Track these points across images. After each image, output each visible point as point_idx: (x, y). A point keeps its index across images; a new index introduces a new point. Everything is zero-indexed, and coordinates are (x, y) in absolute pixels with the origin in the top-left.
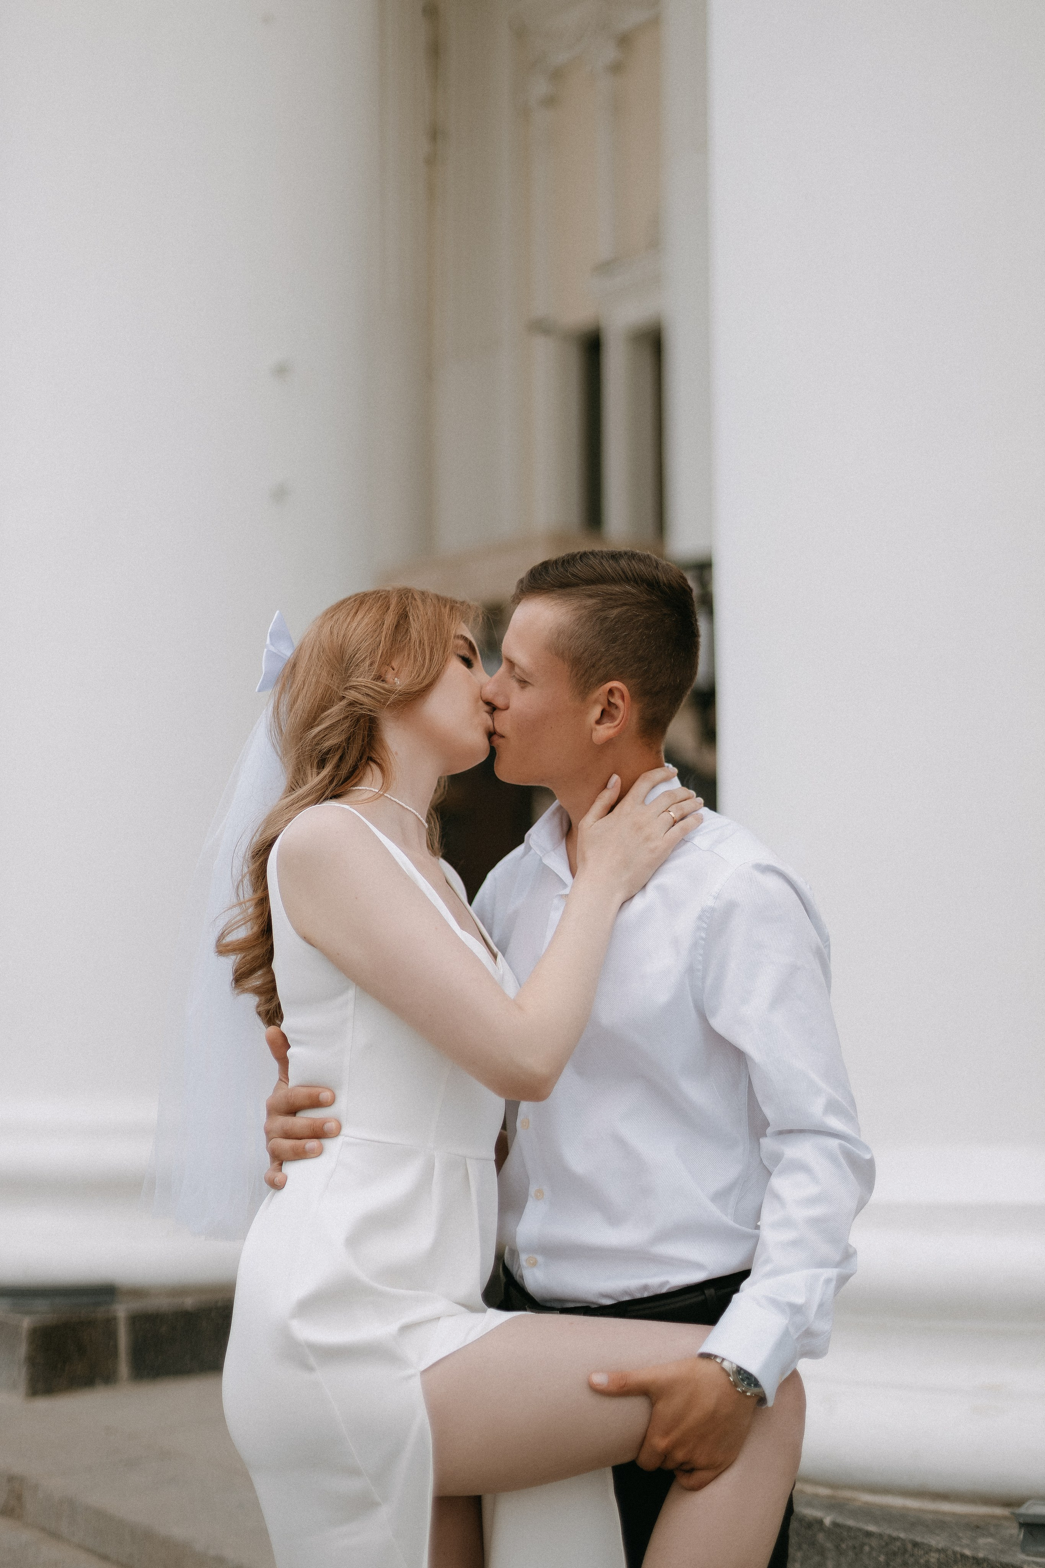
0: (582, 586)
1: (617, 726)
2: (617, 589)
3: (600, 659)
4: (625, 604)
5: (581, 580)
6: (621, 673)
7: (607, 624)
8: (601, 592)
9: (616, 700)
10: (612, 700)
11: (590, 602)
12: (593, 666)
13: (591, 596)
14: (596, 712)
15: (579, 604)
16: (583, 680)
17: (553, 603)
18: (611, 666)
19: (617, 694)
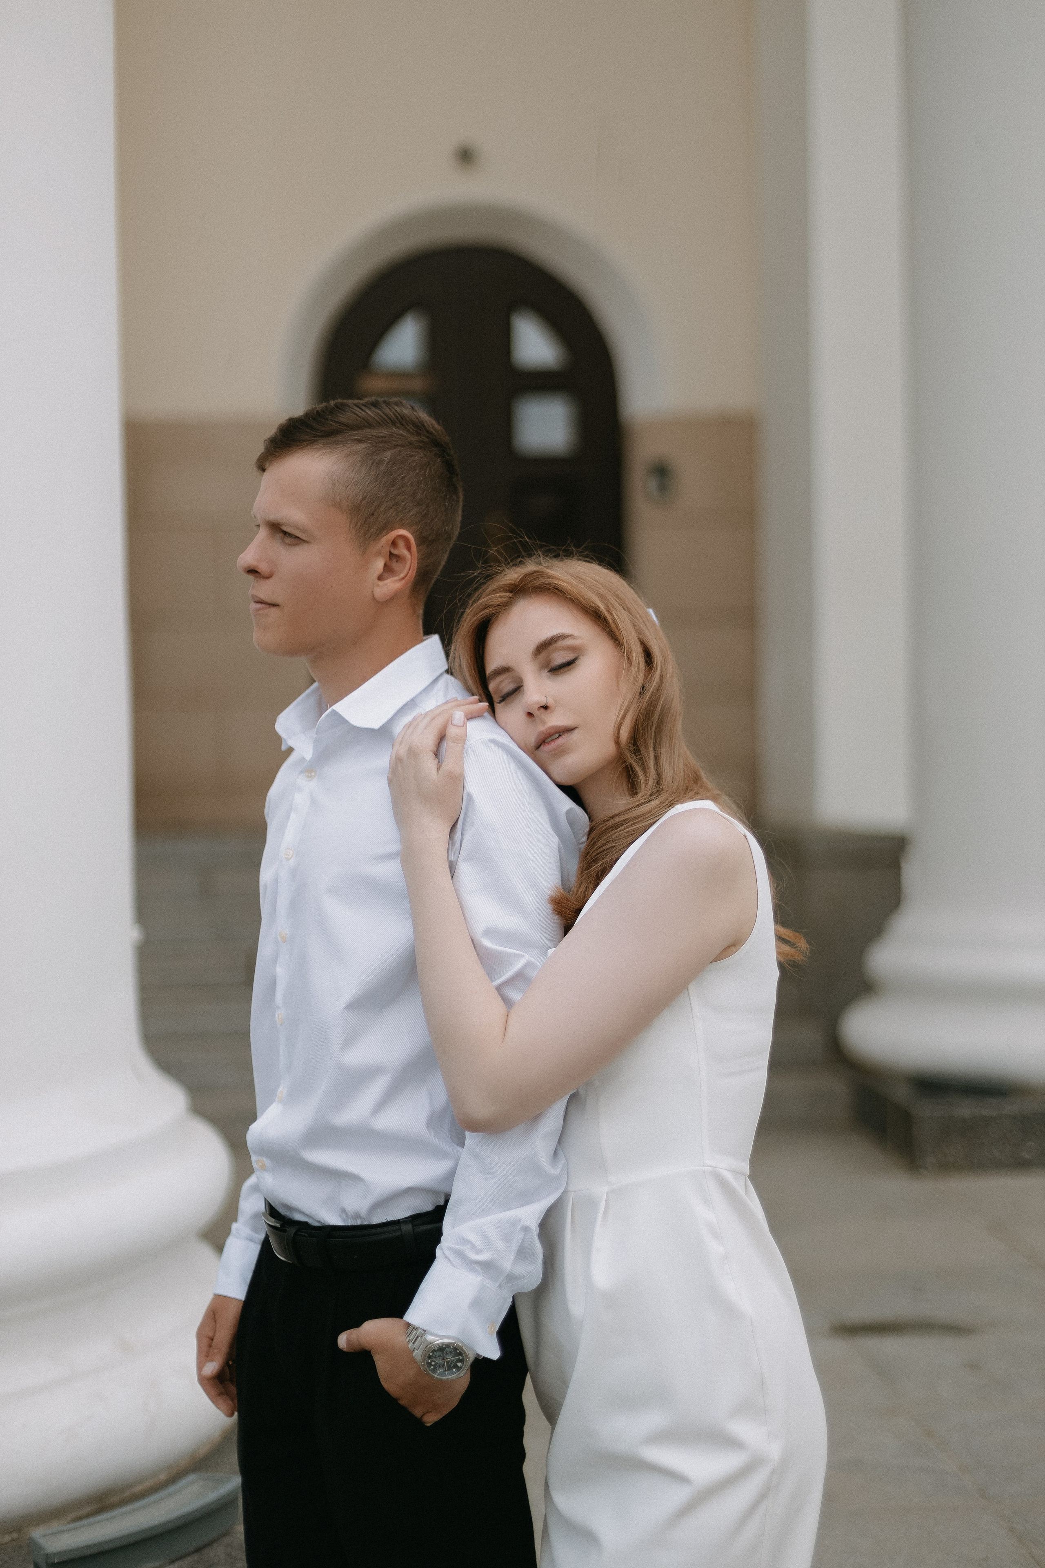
0: (349, 432)
1: (403, 578)
2: (384, 432)
3: (379, 506)
4: (397, 446)
5: (346, 426)
6: (401, 520)
7: (383, 467)
8: (370, 435)
9: (402, 551)
10: (395, 552)
11: (360, 447)
12: (373, 515)
13: (360, 441)
14: (379, 564)
15: (349, 450)
16: (362, 532)
17: (318, 454)
18: (390, 512)
19: (401, 544)
